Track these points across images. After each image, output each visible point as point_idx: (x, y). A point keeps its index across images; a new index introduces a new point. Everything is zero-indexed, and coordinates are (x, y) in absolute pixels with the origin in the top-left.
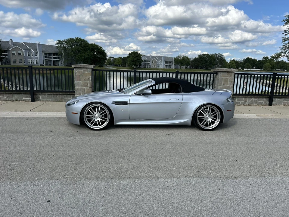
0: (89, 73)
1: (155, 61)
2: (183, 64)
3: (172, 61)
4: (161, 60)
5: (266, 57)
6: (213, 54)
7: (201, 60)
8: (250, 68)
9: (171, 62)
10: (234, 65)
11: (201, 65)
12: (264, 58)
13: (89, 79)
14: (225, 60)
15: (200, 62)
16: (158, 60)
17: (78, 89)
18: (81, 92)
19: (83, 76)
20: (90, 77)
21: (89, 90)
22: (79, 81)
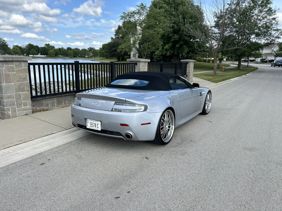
0: (25, 70)
8: (36, 55)
10: (19, 51)
12: (46, 44)
13: (25, 78)
17: (10, 96)
18: (15, 100)
19: (15, 74)
20: (26, 75)
21: (26, 95)
22: (9, 84)
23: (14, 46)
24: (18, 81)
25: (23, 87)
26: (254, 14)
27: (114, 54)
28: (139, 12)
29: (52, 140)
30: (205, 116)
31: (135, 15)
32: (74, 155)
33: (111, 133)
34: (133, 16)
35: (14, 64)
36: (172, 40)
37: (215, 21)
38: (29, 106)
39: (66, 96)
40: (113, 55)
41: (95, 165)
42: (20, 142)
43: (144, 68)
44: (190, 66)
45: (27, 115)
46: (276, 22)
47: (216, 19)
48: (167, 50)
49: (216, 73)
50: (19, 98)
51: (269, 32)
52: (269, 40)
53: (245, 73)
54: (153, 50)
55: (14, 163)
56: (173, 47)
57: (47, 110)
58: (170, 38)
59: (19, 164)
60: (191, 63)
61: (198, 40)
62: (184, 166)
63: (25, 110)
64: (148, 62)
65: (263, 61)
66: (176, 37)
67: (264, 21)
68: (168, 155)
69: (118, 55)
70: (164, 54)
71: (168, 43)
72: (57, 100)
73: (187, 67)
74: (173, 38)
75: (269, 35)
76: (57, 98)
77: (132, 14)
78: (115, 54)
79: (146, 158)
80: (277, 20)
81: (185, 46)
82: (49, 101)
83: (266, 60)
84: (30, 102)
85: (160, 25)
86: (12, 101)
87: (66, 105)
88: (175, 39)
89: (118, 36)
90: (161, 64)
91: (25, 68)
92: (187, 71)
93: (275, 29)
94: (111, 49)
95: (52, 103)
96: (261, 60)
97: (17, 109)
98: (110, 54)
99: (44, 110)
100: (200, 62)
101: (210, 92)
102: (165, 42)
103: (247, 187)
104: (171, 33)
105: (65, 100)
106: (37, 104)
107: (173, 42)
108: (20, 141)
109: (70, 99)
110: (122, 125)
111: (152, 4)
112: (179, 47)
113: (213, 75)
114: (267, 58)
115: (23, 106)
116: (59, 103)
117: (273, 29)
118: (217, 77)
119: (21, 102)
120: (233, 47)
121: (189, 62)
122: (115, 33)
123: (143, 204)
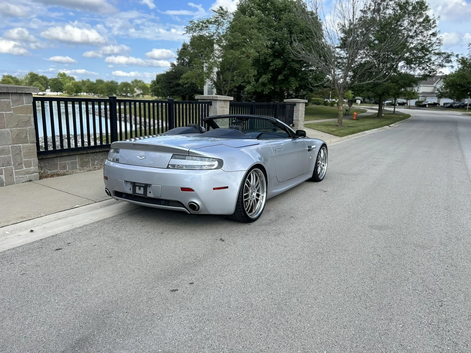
5: (62, 73)
17: (4, 150)
18: (12, 157)
19: (12, 115)
20: (30, 117)
21: (30, 149)
22: (2, 130)
23: (4, 76)
24: (17, 126)
25: (24, 135)
26: (402, 28)
27: (176, 91)
28: (216, 21)
29: (72, 218)
30: (316, 183)
31: (210, 26)
32: (108, 237)
33: (168, 202)
34: (207, 27)
35: (10, 99)
36: (271, 68)
37: (342, 38)
38: (34, 168)
39: (94, 152)
40: (174, 92)
41: (142, 250)
42: (21, 220)
43: (223, 110)
44: (298, 110)
45: (30, 181)
46: (438, 41)
47: (342, 35)
48: (264, 84)
49: (341, 122)
50: (17, 153)
51: (426, 57)
52: (427, 69)
53: (389, 123)
54: (239, 83)
55: (14, 249)
56: (273, 80)
57: (64, 175)
58: (268, 64)
59: (20, 250)
60: (301, 105)
61: (313, 68)
62: (278, 249)
63: (28, 173)
64: (230, 101)
65: (420, 105)
66: (278, 62)
67: (419, 38)
68: (255, 236)
69: (182, 92)
70: (260, 91)
71: (265, 74)
72: (79, 160)
73: (294, 111)
74: (273, 65)
75: (427, 62)
76: (80, 155)
77: (205, 23)
78: (178, 90)
79: (221, 239)
80: (440, 38)
81: (292, 79)
82: (67, 162)
83: (423, 103)
84: (36, 161)
85: (251, 43)
86: (6, 158)
87: (95, 168)
88: (276, 67)
89: (182, 61)
90: (252, 106)
91: (28, 104)
92: (294, 118)
93: (437, 51)
94: (170, 83)
95: (72, 163)
96: (416, 102)
97: (14, 171)
98: (168, 90)
99: (58, 175)
100: (317, 104)
101: (324, 146)
102: (260, 71)
103: (366, 275)
104: (270, 57)
105: (94, 160)
106: (47, 164)
107: (273, 71)
108: (22, 217)
109: (101, 158)
110: (183, 189)
111: (238, 9)
112: (282, 79)
113: (337, 126)
114: (425, 100)
115: (24, 167)
116: (83, 165)
117: (433, 52)
118: (343, 128)
119: (22, 159)
120: (369, 80)
121: (297, 104)
122: (177, 57)
123: (212, 298)
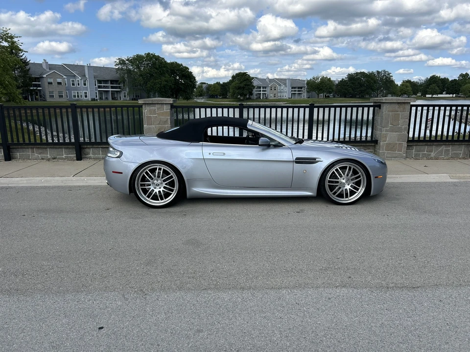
0: (166, 112)
1: (275, 87)
2: (321, 90)
3: (303, 86)
4: (285, 84)
5: (464, 73)
6: (373, 73)
7: (353, 83)
8: (437, 94)
9: (301, 88)
10: (410, 88)
11: (352, 92)
12: (462, 75)
13: (166, 122)
14: (393, 82)
15: (351, 87)
16: (280, 85)
19: (157, 117)
20: (168, 119)
22: (150, 126)
23: (404, 81)
24: (159, 124)
35: (155, 107)
